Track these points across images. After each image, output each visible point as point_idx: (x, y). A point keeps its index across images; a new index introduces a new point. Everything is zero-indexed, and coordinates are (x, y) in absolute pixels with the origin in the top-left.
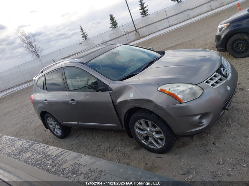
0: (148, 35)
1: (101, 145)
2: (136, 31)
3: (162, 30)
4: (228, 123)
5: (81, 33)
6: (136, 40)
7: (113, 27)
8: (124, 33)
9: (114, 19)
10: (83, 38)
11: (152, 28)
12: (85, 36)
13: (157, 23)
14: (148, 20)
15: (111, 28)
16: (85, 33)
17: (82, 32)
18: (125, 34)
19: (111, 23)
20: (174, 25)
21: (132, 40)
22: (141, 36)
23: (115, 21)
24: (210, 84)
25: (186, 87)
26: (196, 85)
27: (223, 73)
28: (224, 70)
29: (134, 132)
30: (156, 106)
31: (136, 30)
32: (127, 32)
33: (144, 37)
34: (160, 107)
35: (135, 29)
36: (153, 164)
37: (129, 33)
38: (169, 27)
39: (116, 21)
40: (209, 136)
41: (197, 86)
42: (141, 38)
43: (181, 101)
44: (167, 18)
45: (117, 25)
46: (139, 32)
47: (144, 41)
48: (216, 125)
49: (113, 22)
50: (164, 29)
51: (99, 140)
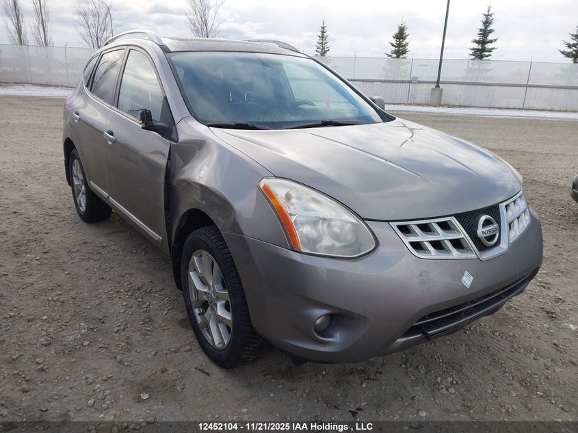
0: (461, 106)
1: (131, 275)
2: (438, 86)
3: (500, 108)
4: (439, 380)
5: (318, 39)
6: (428, 105)
7: (394, 55)
8: (408, 79)
9: (404, 38)
10: (317, 51)
11: (480, 94)
12: (324, 48)
13: (497, 88)
14: (481, 74)
15: (389, 56)
16: (325, 43)
17: (322, 37)
18: (410, 82)
19: (393, 45)
20: (535, 110)
21: (418, 101)
22: (443, 103)
23: (404, 43)
24: (407, 240)
25: (334, 214)
26: (364, 220)
27: (481, 231)
28: (487, 223)
29: (187, 276)
30: (236, 227)
31: (438, 82)
32: (417, 78)
33: (449, 106)
34: (242, 234)
35: (436, 80)
36: (175, 380)
37: (419, 82)
38: (519, 109)
39: (407, 44)
40: (364, 386)
41: (366, 224)
42: (440, 105)
43: (296, 244)
44: (527, 86)
45: (404, 55)
46: (442, 90)
47: (442, 113)
48: (407, 369)
49: (399, 45)
50: (506, 108)
51: (141, 262)
